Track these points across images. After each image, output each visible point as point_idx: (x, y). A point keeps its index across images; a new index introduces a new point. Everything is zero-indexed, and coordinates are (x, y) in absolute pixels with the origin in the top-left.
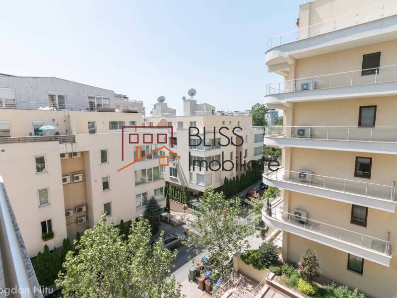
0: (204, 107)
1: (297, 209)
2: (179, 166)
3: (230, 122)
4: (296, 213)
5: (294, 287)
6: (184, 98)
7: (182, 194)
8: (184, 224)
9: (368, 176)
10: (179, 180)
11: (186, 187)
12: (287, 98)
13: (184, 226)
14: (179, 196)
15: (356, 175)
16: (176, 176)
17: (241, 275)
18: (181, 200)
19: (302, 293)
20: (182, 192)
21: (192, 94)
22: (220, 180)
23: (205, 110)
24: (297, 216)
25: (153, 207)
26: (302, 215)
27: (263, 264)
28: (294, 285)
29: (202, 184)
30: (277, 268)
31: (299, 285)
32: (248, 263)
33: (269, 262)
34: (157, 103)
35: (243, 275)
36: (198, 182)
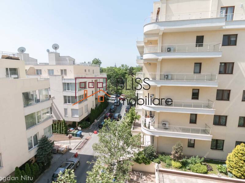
0: (67, 58)
1: (163, 121)
2: (54, 105)
3: (89, 70)
4: (163, 124)
5: (170, 167)
6: (48, 51)
7: (60, 126)
8: (70, 149)
9: (197, 98)
10: (54, 116)
11: (64, 121)
12: (162, 56)
13: (71, 151)
14: (58, 129)
15: (193, 98)
16: (51, 114)
17: (135, 172)
18: (60, 131)
19: (176, 169)
20: (60, 125)
21: (56, 48)
22: (88, 111)
23: (68, 60)
24: (164, 125)
25: (46, 145)
26: (167, 124)
27: (149, 160)
28: (170, 165)
29: (76, 116)
30: (158, 160)
31: (173, 165)
32: (140, 163)
33: (153, 157)
34: (18, 52)
35: (136, 171)
36: (73, 115)
